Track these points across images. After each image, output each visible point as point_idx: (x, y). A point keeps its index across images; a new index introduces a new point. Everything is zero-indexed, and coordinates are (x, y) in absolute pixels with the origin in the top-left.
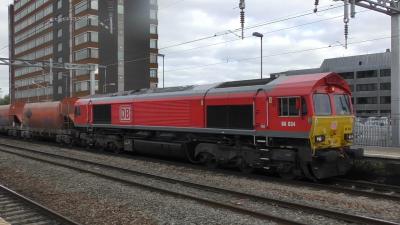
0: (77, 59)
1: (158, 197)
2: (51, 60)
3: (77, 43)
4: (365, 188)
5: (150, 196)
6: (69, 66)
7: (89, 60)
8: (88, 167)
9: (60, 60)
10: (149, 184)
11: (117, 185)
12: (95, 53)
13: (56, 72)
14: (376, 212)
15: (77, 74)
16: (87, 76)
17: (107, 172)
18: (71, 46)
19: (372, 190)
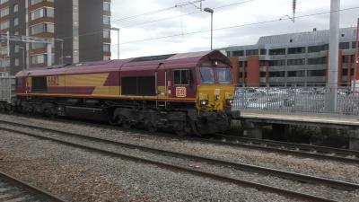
0: (33, 33)
1: (119, 161)
2: (8, 33)
3: (33, 18)
4: (309, 150)
5: (111, 161)
6: (26, 39)
7: (45, 34)
8: (47, 134)
9: (17, 33)
10: (109, 149)
11: (78, 151)
12: (51, 28)
13: (13, 44)
14: (324, 172)
15: (33, 47)
16: (44, 49)
17: (66, 139)
18: (27, 21)
19: (315, 152)
